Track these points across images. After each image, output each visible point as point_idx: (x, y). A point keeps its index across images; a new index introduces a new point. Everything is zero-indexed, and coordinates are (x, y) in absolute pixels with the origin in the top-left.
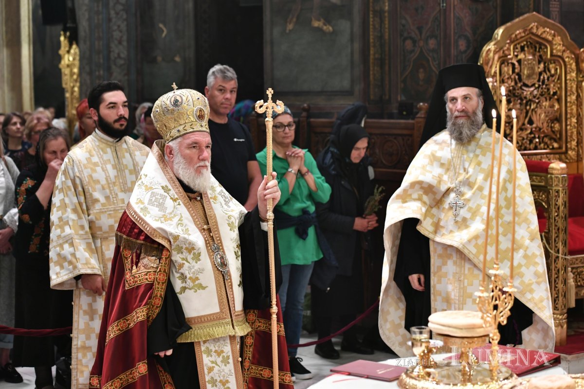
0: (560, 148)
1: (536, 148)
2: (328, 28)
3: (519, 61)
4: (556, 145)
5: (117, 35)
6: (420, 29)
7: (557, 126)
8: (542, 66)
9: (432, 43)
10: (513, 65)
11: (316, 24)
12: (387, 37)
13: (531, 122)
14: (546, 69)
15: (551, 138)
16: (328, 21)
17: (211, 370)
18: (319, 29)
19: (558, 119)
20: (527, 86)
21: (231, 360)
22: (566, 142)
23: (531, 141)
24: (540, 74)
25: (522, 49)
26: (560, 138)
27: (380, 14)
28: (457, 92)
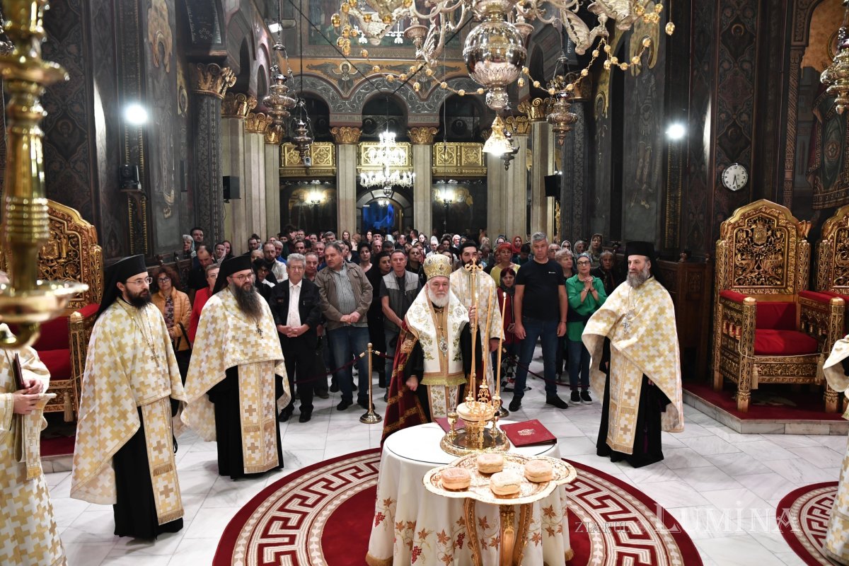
0: (782, 284)
1: (762, 284)
2: (647, 206)
3: (752, 230)
4: (779, 283)
5: (577, 203)
6: (696, 207)
7: (780, 271)
8: (770, 232)
9: (701, 216)
10: (747, 232)
11: (643, 203)
12: (679, 212)
13: (759, 268)
14: (774, 234)
15: (775, 278)
16: (647, 203)
17: (435, 400)
18: (644, 206)
19: (782, 267)
20: (758, 245)
21: (445, 397)
22: (787, 281)
23: (758, 280)
24: (769, 237)
25: (755, 222)
26: (783, 279)
27: (675, 199)
28: (632, 258)
